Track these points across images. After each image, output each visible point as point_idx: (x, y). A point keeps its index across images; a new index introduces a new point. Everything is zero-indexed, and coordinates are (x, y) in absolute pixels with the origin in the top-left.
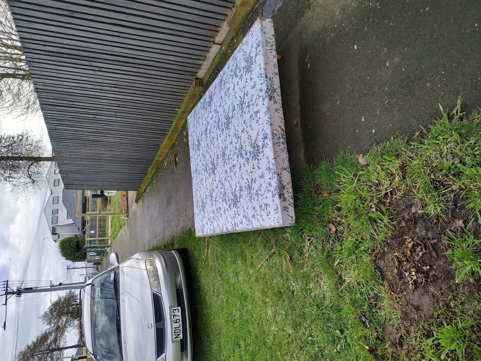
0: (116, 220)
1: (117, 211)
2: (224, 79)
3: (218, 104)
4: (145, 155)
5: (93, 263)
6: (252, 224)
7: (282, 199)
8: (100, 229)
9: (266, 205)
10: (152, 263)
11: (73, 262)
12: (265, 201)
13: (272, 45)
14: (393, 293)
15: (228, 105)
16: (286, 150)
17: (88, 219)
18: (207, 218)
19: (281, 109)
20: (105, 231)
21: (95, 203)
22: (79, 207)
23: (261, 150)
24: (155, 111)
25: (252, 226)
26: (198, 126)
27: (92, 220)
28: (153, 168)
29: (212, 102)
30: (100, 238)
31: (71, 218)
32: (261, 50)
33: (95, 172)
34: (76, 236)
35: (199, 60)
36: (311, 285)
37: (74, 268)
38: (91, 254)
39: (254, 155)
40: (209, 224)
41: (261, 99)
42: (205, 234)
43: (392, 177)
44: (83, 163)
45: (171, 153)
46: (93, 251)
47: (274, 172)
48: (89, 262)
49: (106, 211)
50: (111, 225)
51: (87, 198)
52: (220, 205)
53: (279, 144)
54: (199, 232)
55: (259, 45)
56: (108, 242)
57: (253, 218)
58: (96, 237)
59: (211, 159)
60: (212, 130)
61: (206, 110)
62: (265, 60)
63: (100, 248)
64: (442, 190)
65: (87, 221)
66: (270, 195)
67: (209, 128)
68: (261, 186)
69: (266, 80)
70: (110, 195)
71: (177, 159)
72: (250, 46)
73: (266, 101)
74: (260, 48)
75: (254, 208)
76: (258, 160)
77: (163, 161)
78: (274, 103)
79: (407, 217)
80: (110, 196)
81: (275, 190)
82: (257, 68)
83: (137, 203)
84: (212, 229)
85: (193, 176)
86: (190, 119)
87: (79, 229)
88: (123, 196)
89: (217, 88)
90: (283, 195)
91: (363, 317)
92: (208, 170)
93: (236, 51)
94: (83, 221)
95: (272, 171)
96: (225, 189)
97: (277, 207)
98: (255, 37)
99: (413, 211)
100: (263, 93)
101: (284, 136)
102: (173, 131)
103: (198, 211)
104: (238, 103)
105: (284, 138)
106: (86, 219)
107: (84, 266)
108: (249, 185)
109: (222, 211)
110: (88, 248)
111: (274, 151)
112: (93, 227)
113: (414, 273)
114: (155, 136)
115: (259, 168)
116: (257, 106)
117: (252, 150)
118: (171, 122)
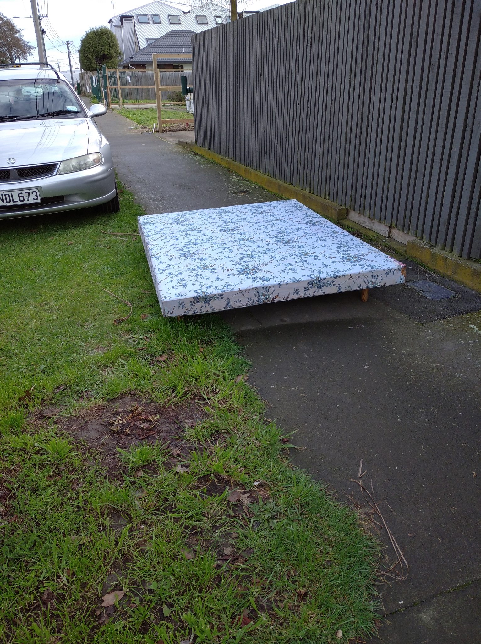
0: (150, 115)
1: (164, 116)
2: (338, 236)
3: (308, 231)
4: (246, 149)
5: (79, 82)
6: (160, 273)
7: (193, 300)
8: (135, 91)
9: (185, 285)
10: (96, 162)
11: (79, 51)
12: (189, 284)
13: (373, 283)
14: (96, 408)
15: (306, 241)
16: (250, 304)
17: (148, 72)
18: (163, 227)
19: (298, 297)
20: (131, 99)
21: (174, 82)
22: (166, 57)
23: (249, 276)
24: (305, 157)
25: (158, 274)
26: (282, 211)
27: (147, 78)
28: (229, 163)
29: (311, 224)
30: (120, 92)
31: (148, 45)
32: (367, 270)
33: (219, 79)
34: (120, 53)
35: (370, 211)
36: (93, 342)
37: (69, 52)
38: (94, 78)
39: (244, 270)
40: (156, 230)
41: (310, 273)
42: (143, 226)
43: (222, 402)
44: (231, 61)
45: (250, 186)
46: (98, 81)
47: (224, 291)
48: (81, 75)
49: (163, 99)
50: (141, 108)
51: (180, 69)
52: (181, 239)
53: (257, 295)
54: (144, 219)
55: (372, 268)
56: (115, 104)
57: (167, 274)
58: (121, 85)
59: (239, 227)
60: (277, 226)
61: (302, 219)
62: (355, 274)
63: (105, 93)
64: (210, 439)
65: (145, 70)
66: (197, 287)
67: (279, 223)
68: (207, 279)
69: (331, 277)
70: (187, 103)
71: (243, 194)
72: (374, 259)
73: (306, 278)
74: (369, 269)
75: (180, 274)
76: (238, 274)
77: (239, 176)
78: (305, 288)
79: (180, 417)
80: (185, 105)
81: (203, 292)
82: (346, 267)
83: (178, 144)
84: (149, 233)
85: (218, 209)
86: (293, 202)
87: (132, 58)
88: (187, 123)
89: (328, 229)
90: (198, 302)
91: (64, 387)
92: (225, 224)
93: (370, 246)
94: (145, 64)
95: (225, 288)
96: (202, 243)
97: (183, 295)
98: (383, 263)
99: (186, 421)
100: (316, 274)
101: (266, 300)
102: (280, 186)
103: (172, 217)
104: (307, 251)
105: (264, 301)
106: (147, 69)
107: (73, 69)
108: (208, 267)
109: (174, 242)
110: (104, 72)
111: (249, 290)
112: (136, 80)
113: (121, 422)
114: (273, 161)
115: (229, 275)
116: (302, 269)
117: (250, 267)
118: (291, 182)
